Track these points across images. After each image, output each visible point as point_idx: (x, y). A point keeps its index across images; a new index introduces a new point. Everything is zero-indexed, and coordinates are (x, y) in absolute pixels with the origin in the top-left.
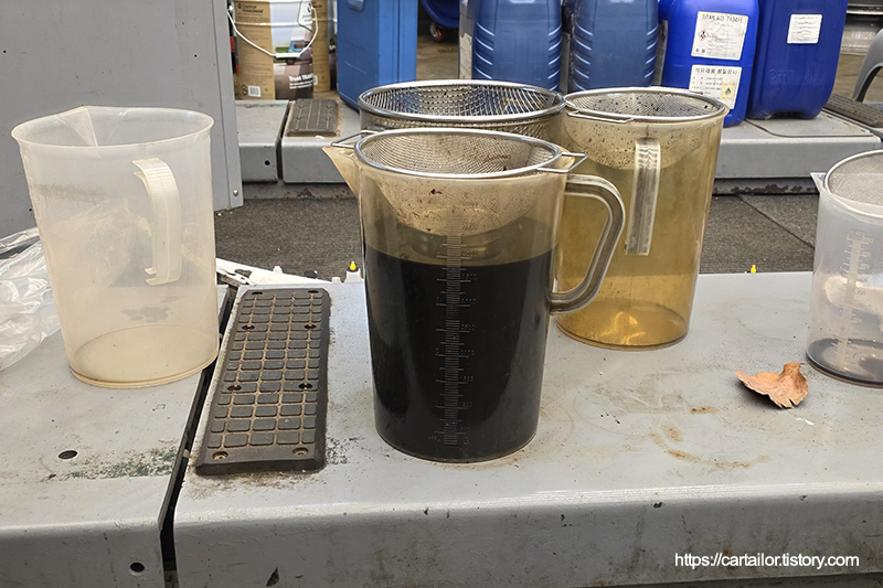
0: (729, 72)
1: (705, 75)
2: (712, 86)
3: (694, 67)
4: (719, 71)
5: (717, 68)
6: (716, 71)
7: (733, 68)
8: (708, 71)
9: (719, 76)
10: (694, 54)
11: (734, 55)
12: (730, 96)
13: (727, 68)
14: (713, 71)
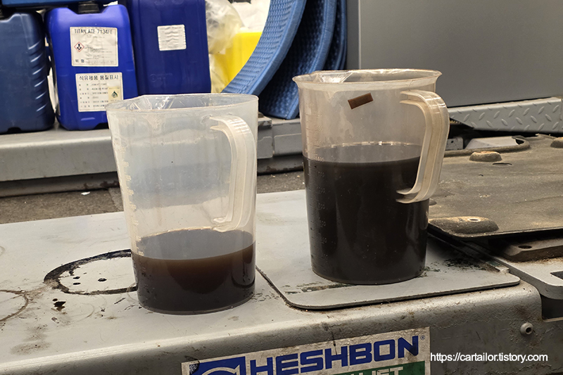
0: (111, 78)
1: (89, 82)
2: (99, 91)
3: (78, 76)
4: (102, 77)
5: (99, 75)
6: (99, 77)
7: (114, 74)
8: (91, 78)
9: (104, 81)
10: (74, 64)
11: (112, 62)
12: (116, 98)
13: (108, 74)
14: (96, 78)
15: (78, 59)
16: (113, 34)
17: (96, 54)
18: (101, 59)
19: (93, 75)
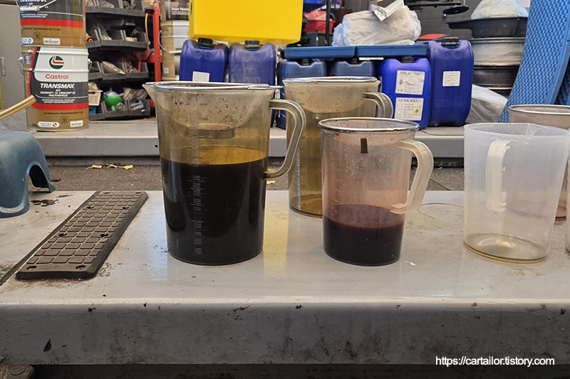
0: (417, 101)
1: (403, 103)
2: (408, 108)
3: (397, 99)
6: (410, 101)
7: (419, 99)
10: (397, 92)
11: (419, 92)
12: (418, 113)
13: (415, 99)
15: (399, 89)
16: (422, 76)
17: (411, 86)
18: (412, 90)
19: (406, 99)
